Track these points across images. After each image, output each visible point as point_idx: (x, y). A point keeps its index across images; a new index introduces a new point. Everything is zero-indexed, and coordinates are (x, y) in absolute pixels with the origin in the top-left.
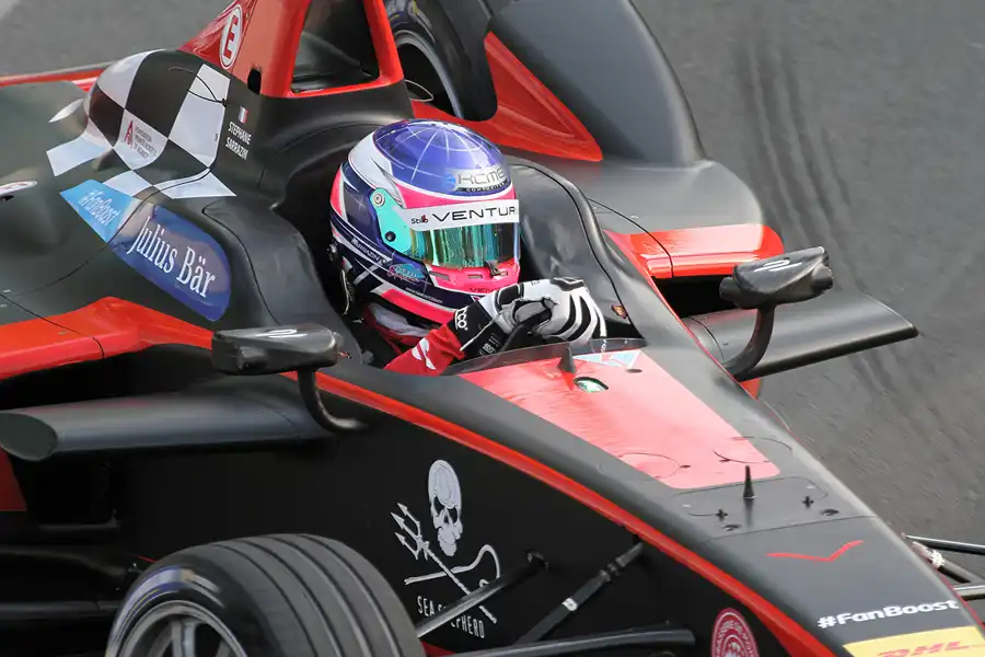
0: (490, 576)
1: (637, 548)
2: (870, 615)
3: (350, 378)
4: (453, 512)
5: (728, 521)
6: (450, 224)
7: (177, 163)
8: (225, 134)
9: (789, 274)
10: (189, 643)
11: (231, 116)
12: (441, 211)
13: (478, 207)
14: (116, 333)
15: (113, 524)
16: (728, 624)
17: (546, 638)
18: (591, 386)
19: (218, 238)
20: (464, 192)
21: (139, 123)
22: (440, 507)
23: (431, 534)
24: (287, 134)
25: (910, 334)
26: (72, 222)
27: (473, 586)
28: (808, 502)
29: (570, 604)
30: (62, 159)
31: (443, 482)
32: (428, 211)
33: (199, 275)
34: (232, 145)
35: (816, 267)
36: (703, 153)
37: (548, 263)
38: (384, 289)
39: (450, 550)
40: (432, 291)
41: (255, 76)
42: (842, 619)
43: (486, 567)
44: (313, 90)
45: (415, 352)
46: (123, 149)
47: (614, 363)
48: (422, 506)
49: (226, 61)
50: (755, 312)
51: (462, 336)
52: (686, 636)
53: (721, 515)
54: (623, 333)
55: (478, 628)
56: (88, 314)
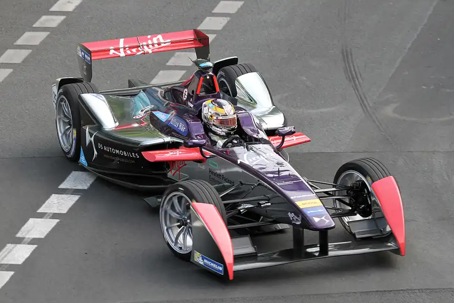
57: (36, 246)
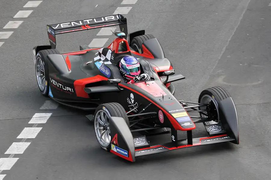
0: (137, 106)
1: (151, 103)
2: (175, 111)
3: (123, 84)
4: (133, 99)
5: (161, 100)
6: (132, 68)
7: (106, 60)
8: (111, 57)
9: (170, 72)
10: (103, 114)
11: (112, 55)
12: (131, 67)
13: (135, 66)
14: (99, 79)
15: (99, 99)
16: (160, 112)
17: (141, 113)
18: (148, 85)
19: (110, 69)
20: (133, 64)
21: (103, 55)
22: (132, 98)
23: (131, 101)
24: (117, 57)
25: (184, 78)
26: (95, 66)
27: (135, 107)
28: (169, 98)
29: (144, 110)
30: (95, 59)
31: (132, 96)
32: (129, 67)
33: (107, 73)
34: (112, 58)
35: (173, 71)
36: (165, 57)
37: (145, 71)
38: (126, 75)
39: (133, 103)
40: (131, 75)
41: (114, 51)
42: (172, 111)
43: (136, 105)
44: (120, 52)
45: (130, 82)
46: (101, 58)
47: (151, 82)
48: (130, 98)
49: (111, 49)
50: (166, 76)
51: (134, 80)
52: (156, 113)
53: (160, 100)
54: (152, 79)
55: (136, 111)
56: (96, 77)
57: (5, 175)
